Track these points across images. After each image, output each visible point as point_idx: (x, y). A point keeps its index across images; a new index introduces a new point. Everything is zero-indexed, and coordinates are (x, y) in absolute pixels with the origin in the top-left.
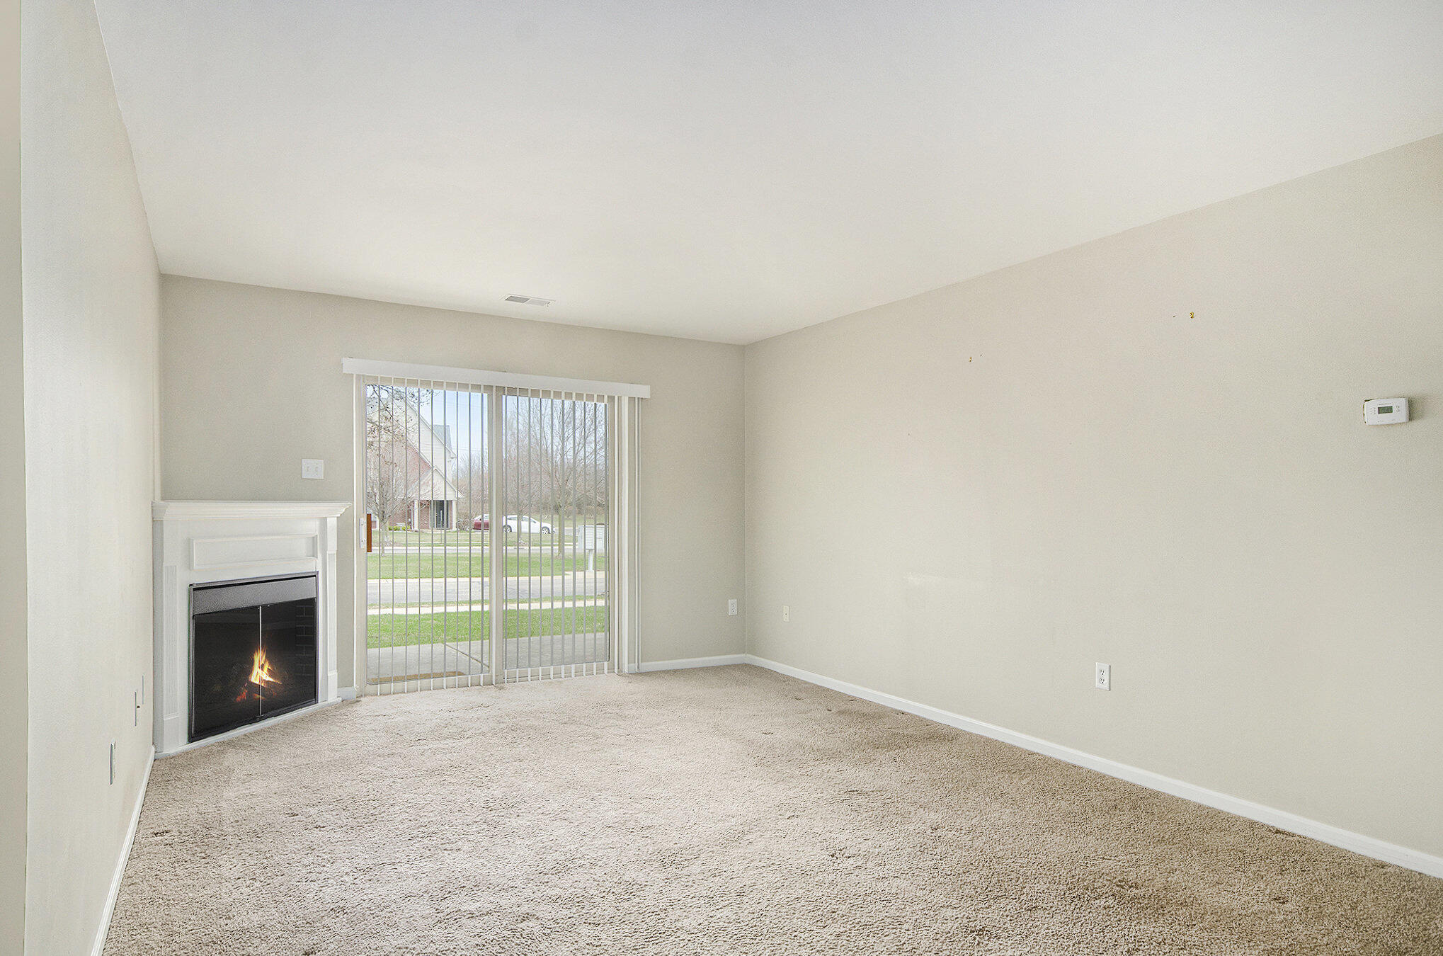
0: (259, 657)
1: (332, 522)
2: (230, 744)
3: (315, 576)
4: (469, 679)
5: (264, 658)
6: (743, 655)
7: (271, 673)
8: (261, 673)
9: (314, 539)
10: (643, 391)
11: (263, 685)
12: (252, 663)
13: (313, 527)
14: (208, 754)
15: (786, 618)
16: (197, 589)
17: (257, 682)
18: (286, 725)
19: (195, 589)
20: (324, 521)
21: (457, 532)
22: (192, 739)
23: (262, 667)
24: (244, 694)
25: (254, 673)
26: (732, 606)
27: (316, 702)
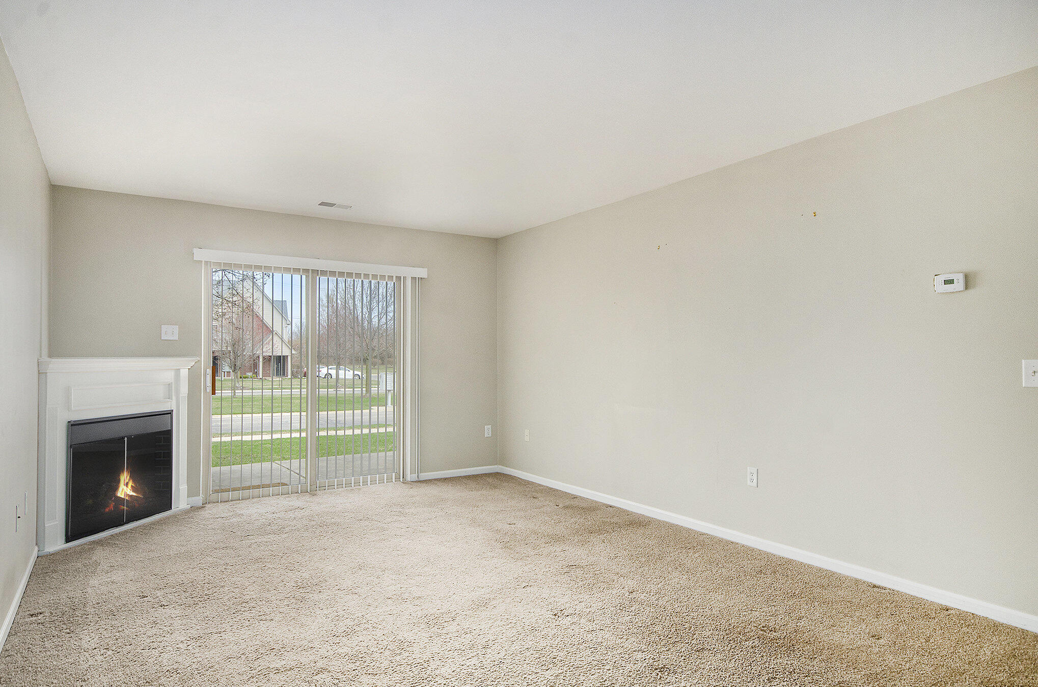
0: (125, 477)
1: (184, 373)
2: (99, 543)
3: (170, 413)
4: (290, 489)
5: (128, 477)
6: (496, 466)
7: (133, 489)
8: (125, 489)
9: (170, 385)
10: (422, 273)
11: (127, 498)
12: (119, 481)
13: (169, 376)
14: (81, 551)
15: (527, 439)
16: (73, 426)
17: (123, 496)
18: (144, 527)
19: (72, 425)
20: (178, 371)
21: (291, 379)
22: (68, 540)
23: (127, 485)
24: (112, 506)
25: (120, 489)
26: (488, 431)
27: (169, 507)
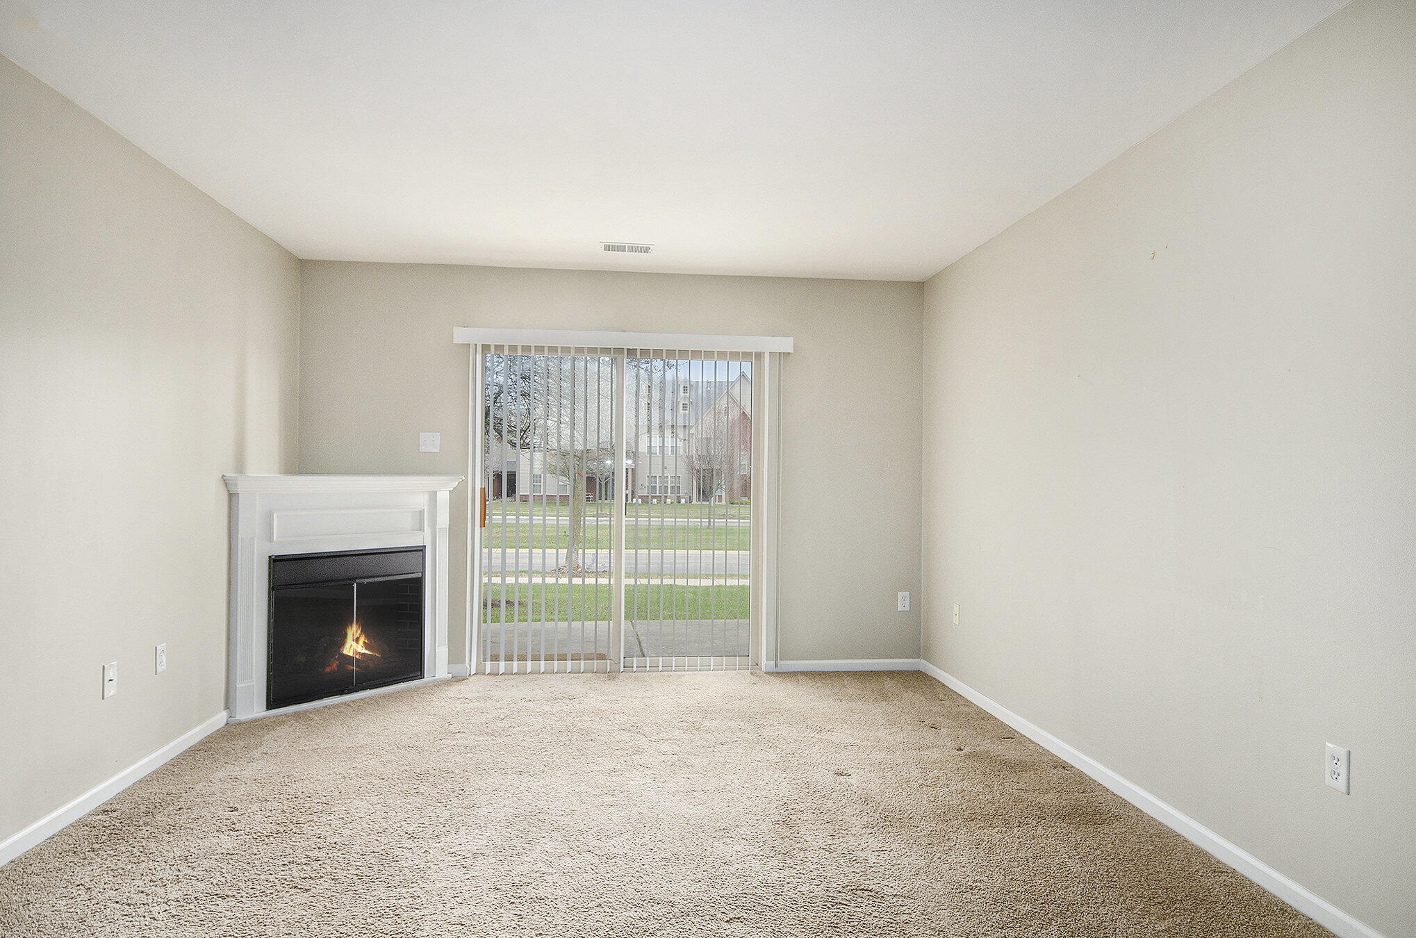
0: (353, 631)
1: (443, 497)
3: (422, 550)
4: (609, 664)
5: (359, 632)
6: (917, 660)
7: (366, 646)
8: (355, 645)
9: (422, 512)
10: (785, 344)
11: (357, 657)
12: (345, 636)
13: (422, 501)
14: (279, 722)
15: (956, 620)
16: (276, 562)
17: (351, 654)
19: (274, 561)
20: (433, 496)
22: (272, 703)
23: (357, 640)
24: (335, 665)
25: (347, 646)
26: (903, 602)
27: (422, 676)
